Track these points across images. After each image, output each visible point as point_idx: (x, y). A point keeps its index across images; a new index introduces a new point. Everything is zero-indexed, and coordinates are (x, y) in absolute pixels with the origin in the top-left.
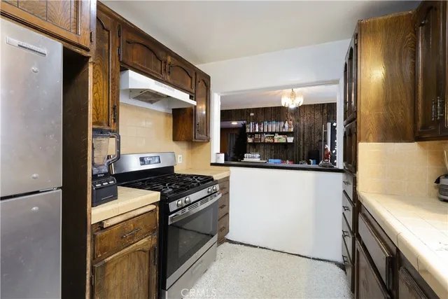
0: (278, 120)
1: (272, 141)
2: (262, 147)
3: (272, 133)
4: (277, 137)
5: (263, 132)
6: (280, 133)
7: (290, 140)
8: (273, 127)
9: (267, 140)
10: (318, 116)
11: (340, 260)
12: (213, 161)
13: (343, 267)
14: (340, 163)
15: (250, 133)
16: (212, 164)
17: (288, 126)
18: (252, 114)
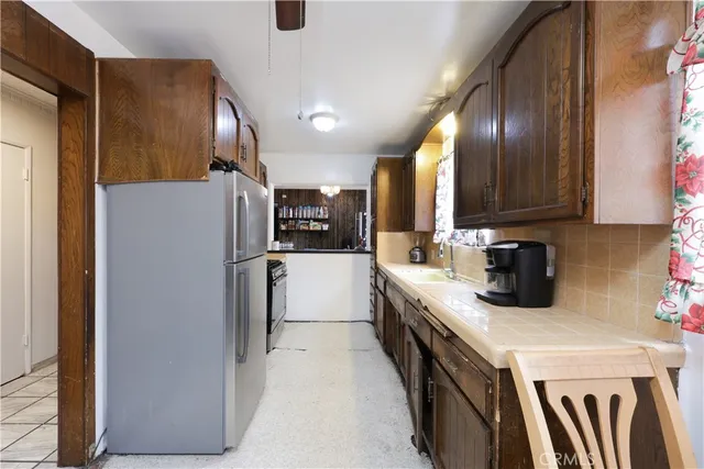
0: (313, 205)
1: (306, 228)
2: (295, 235)
3: (307, 219)
4: (312, 224)
5: (298, 218)
6: (315, 220)
7: (326, 227)
8: (308, 212)
9: (302, 227)
10: (351, 203)
11: (369, 319)
12: (270, 249)
13: (372, 323)
14: (368, 248)
15: (283, 219)
16: (269, 252)
17: (322, 213)
18: (284, 196)
